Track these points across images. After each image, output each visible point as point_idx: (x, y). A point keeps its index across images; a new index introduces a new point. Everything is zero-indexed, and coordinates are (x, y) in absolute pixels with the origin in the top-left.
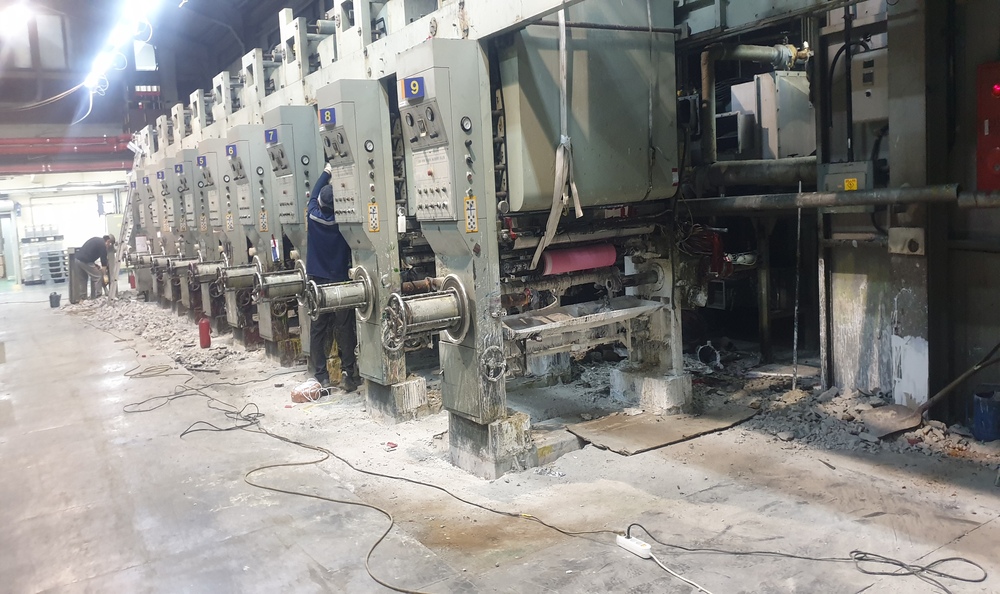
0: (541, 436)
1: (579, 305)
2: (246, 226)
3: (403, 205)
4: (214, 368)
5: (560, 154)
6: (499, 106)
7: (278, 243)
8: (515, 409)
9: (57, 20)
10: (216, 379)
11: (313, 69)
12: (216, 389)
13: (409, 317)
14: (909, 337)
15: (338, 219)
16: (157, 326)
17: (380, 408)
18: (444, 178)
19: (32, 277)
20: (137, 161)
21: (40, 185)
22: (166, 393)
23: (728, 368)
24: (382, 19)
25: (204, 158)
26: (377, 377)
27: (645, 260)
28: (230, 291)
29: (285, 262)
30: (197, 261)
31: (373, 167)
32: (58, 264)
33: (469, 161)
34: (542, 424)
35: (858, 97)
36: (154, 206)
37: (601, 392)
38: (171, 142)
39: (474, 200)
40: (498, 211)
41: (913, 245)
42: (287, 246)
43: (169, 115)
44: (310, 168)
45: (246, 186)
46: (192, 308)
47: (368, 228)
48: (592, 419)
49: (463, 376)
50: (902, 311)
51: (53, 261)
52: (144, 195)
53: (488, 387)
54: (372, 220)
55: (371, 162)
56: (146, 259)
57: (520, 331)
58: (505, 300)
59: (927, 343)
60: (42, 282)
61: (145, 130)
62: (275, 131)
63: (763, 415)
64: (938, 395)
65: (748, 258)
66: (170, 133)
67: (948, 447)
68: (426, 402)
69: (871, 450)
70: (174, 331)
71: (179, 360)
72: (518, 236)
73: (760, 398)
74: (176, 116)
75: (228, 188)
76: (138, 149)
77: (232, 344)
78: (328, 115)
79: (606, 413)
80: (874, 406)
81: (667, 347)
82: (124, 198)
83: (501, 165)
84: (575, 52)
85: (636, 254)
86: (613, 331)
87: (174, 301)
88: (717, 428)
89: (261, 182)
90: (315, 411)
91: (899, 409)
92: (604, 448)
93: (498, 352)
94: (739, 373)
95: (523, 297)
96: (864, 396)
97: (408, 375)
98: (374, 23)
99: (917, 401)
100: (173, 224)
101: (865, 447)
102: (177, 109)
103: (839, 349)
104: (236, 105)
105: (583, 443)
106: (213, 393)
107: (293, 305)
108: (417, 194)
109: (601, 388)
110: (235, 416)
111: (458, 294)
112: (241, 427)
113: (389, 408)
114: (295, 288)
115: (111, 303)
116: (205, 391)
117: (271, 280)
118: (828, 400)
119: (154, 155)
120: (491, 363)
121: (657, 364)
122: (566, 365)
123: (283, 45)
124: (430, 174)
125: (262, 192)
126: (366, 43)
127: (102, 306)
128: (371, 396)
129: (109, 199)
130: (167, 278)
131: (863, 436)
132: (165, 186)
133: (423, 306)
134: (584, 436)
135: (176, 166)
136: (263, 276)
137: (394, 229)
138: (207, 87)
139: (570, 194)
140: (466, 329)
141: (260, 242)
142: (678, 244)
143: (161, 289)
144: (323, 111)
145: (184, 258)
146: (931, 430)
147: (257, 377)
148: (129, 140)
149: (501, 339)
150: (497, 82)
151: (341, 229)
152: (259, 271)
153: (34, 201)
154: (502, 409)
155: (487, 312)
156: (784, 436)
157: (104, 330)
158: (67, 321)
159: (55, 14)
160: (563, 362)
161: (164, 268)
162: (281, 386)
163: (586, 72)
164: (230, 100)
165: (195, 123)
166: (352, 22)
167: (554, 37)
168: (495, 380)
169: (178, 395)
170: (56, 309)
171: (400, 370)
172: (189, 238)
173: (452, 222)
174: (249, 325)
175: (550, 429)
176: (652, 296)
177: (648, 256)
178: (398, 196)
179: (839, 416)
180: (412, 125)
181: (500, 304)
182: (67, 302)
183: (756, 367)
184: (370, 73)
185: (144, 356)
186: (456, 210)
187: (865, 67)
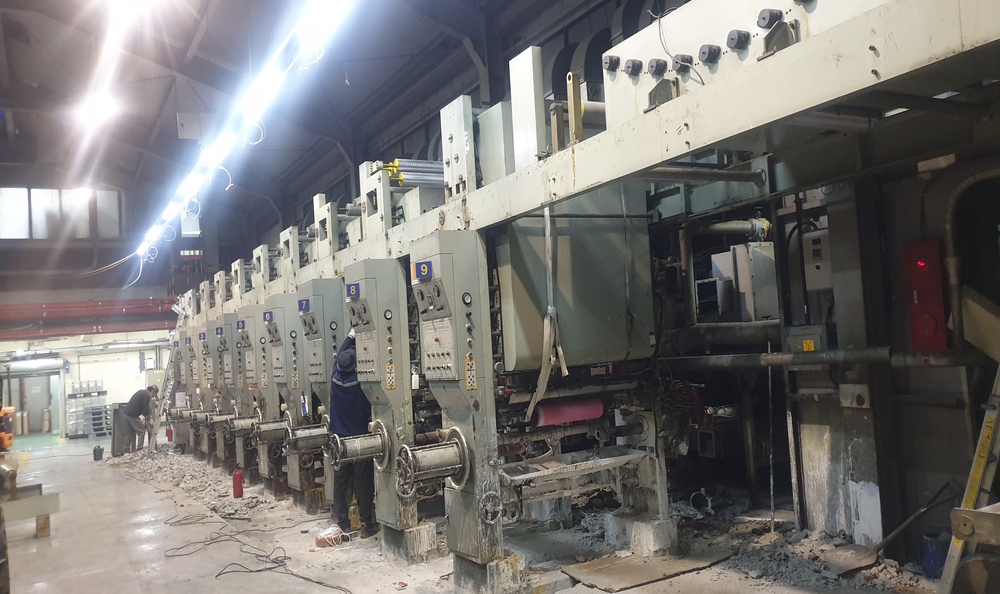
0: (537, 576)
1: (573, 454)
2: (279, 384)
3: (417, 364)
4: (246, 516)
5: (547, 322)
6: (496, 283)
7: (307, 399)
8: (512, 550)
9: (114, 195)
10: (247, 526)
11: (342, 246)
12: (247, 535)
13: (417, 467)
14: (863, 482)
15: (361, 378)
16: (193, 477)
17: (394, 552)
18: (448, 345)
19: (76, 431)
20: (180, 322)
21: (88, 344)
22: (202, 538)
23: (719, 514)
24: (401, 207)
25: (243, 322)
26: (391, 522)
27: (631, 413)
28: (263, 444)
29: (313, 416)
30: (233, 416)
31: (391, 333)
32: (101, 418)
33: (469, 329)
34: (539, 565)
35: (809, 269)
36: (195, 364)
37: (598, 537)
38: (212, 305)
39: (473, 362)
40: (495, 371)
41: (860, 399)
42: (315, 402)
43: (212, 281)
44: (336, 333)
45: (279, 348)
46: (226, 461)
47: (385, 386)
48: (586, 560)
49: (465, 520)
50: (855, 458)
51: (96, 415)
52: (186, 354)
53: (486, 529)
54: (389, 378)
55: (389, 329)
56: (186, 413)
57: (516, 478)
58: (502, 450)
59: (878, 488)
60: (85, 436)
61: (189, 294)
62: (307, 301)
63: (740, 556)
64: (892, 535)
65: (728, 410)
66: (212, 296)
67: (900, 583)
68: (435, 546)
69: (830, 586)
70: (210, 482)
71: (214, 509)
72: (512, 392)
73: (741, 541)
74: (218, 282)
75: (263, 349)
76: (181, 311)
77: (262, 494)
78: (353, 289)
79: (598, 555)
80: (836, 546)
81: (654, 493)
82: (166, 356)
83: (498, 332)
84: (559, 237)
85: (622, 407)
86: (604, 478)
87: (210, 454)
88: (695, 567)
89: (294, 344)
90: (336, 554)
91: (859, 549)
92: (592, 586)
93: (495, 497)
94: (727, 518)
95: (519, 446)
96: (828, 537)
97: (419, 520)
98: (394, 209)
99: (874, 541)
100: (212, 381)
101: (826, 584)
102: (219, 276)
103: (810, 494)
104: (273, 274)
105: (575, 582)
106: (245, 539)
107: (320, 457)
108: (426, 357)
109: (598, 532)
110: (264, 559)
111: (459, 444)
112: (270, 569)
113: (402, 551)
114: (321, 440)
115: (151, 455)
116: (238, 537)
117: (300, 433)
118: (797, 541)
119: (196, 317)
120: (489, 507)
121: (646, 509)
122: (567, 511)
123: (317, 225)
124: (437, 340)
125: (294, 353)
126: (387, 227)
127: (142, 458)
128: (387, 541)
129: (150, 356)
130: (205, 433)
131: (825, 573)
132: (206, 346)
133: (429, 456)
134: (575, 576)
135: (217, 329)
136: (293, 430)
137: (409, 386)
138: (247, 258)
139: (557, 356)
140: (466, 477)
141: (291, 399)
142: (659, 398)
143: (198, 442)
144: (349, 286)
145: (221, 413)
146: (885, 568)
147: (285, 524)
148: (174, 302)
149: (498, 485)
150: (493, 263)
151: (362, 387)
152: (289, 425)
153: (82, 359)
154: (500, 549)
155: (486, 461)
156: (753, 574)
157: (145, 481)
158: (108, 473)
159: (113, 190)
160: (564, 508)
161: (203, 422)
162: (306, 532)
163: (569, 253)
164: (268, 270)
165: (236, 289)
166: (375, 208)
167: (541, 226)
168: (493, 523)
169: (213, 541)
170: (100, 462)
171: (413, 516)
172: (226, 394)
173: (454, 382)
174: (278, 476)
175: (546, 570)
176: (639, 445)
177: (633, 409)
178: (413, 356)
179: (806, 556)
180: (422, 299)
181: (497, 453)
182: (110, 455)
183: (744, 513)
184: (390, 252)
185: (182, 506)
186: (458, 372)
187: (814, 244)
